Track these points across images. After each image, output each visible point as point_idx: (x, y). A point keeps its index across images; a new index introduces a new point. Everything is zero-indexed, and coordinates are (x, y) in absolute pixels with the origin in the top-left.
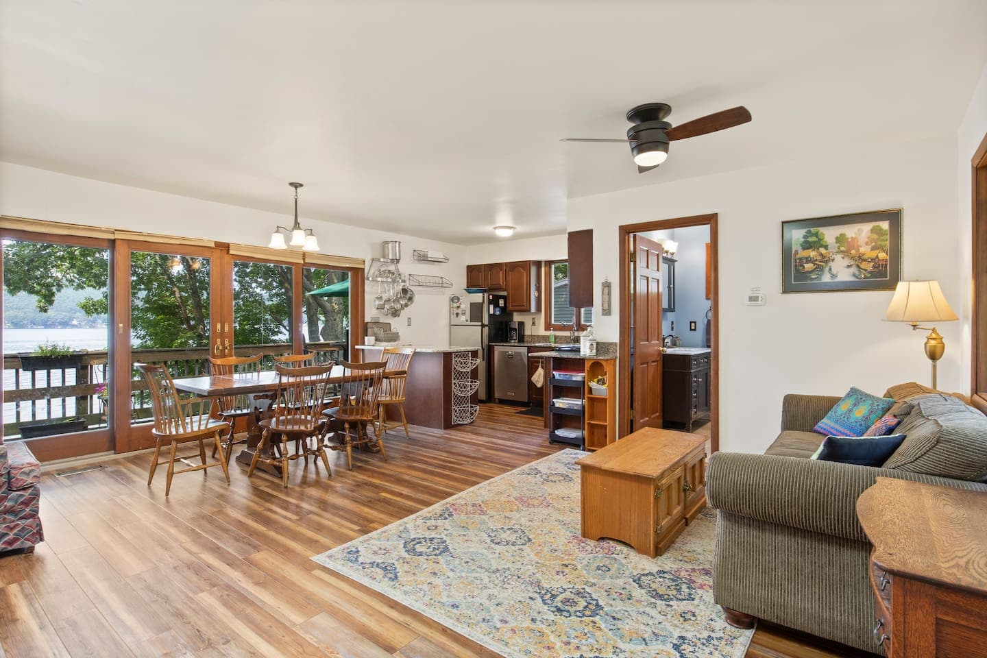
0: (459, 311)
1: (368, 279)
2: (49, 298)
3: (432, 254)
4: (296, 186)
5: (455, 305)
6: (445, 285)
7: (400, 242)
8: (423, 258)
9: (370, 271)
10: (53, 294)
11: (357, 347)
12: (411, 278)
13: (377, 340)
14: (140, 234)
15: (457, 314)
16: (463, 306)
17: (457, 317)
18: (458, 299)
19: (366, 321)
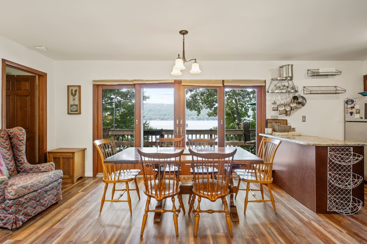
0: (354, 110)
1: (268, 92)
2: (199, 112)
3: (322, 70)
4: (184, 33)
5: (349, 106)
6: (339, 92)
7: (292, 65)
8: (316, 74)
9: (269, 87)
10: (200, 111)
11: (260, 134)
12: (305, 89)
13: (274, 130)
14: (143, 81)
15: (351, 113)
16: (357, 107)
17: (351, 115)
18: (352, 101)
19: (267, 118)
